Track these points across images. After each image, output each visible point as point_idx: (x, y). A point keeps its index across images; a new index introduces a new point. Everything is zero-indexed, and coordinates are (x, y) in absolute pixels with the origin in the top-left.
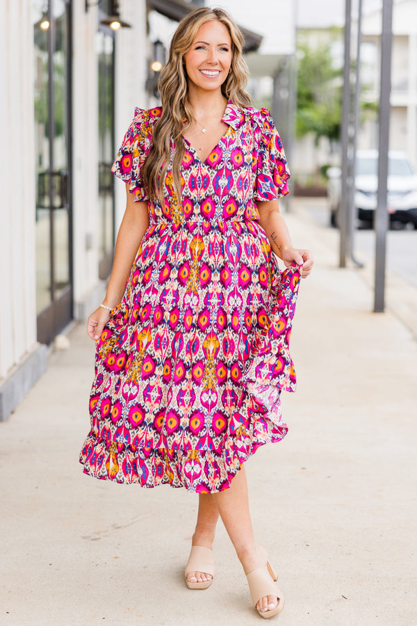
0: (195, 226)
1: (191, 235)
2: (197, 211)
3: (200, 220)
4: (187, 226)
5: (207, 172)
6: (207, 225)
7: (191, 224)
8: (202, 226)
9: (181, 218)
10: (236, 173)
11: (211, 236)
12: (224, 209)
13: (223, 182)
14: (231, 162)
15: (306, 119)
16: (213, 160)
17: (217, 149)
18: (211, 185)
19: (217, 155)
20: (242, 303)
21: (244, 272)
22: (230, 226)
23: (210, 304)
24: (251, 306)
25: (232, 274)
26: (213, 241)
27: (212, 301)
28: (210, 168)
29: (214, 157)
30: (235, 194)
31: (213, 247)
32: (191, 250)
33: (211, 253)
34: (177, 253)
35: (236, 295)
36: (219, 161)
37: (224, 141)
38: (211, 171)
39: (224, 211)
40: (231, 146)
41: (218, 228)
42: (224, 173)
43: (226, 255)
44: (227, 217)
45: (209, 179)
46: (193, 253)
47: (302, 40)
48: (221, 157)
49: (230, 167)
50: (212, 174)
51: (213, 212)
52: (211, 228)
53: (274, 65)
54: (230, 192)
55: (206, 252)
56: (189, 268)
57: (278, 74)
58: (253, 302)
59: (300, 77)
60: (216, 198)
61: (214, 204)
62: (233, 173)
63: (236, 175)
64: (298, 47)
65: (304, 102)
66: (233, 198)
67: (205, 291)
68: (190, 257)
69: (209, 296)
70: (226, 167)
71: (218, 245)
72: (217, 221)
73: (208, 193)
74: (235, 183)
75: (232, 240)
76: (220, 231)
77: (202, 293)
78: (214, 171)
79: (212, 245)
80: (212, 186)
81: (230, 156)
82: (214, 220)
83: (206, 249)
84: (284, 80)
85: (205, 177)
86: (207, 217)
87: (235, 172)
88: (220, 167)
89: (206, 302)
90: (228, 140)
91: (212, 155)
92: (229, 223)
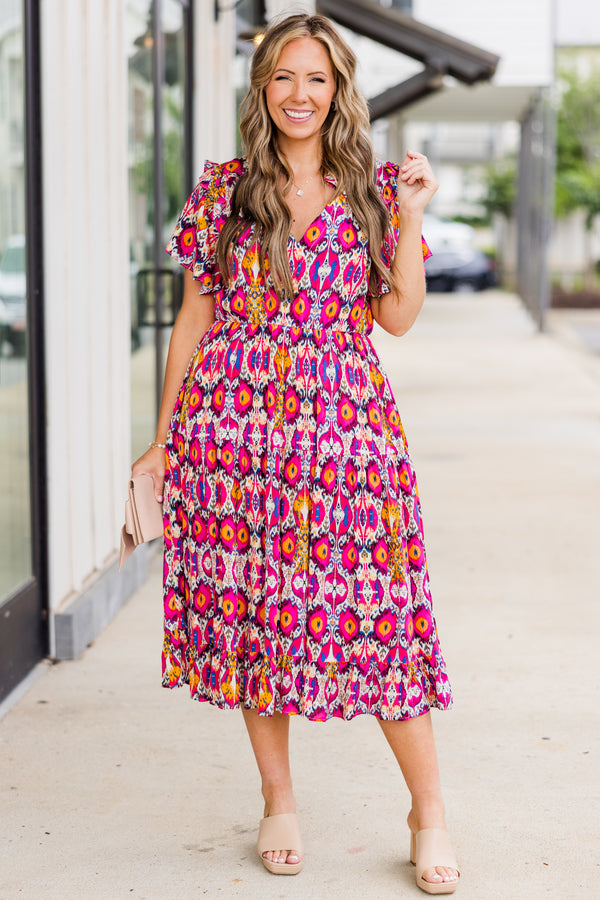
0: (280, 330)
1: (275, 345)
2: (285, 309)
3: (288, 323)
4: (268, 330)
5: (303, 255)
6: (296, 332)
7: (274, 328)
8: (290, 332)
9: (261, 316)
10: (345, 257)
11: (300, 349)
12: (323, 310)
13: (325, 270)
14: (339, 240)
15: (572, 187)
16: (312, 238)
17: (319, 222)
18: (307, 274)
19: (318, 231)
20: (342, 452)
21: (346, 407)
22: (330, 337)
23: (300, 447)
24: (358, 458)
25: (327, 407)
26: (302, 355)
27: (302, 443)
28: (308, 249)
29: (314, 233)
30: (339, 289)
31: (301, 364)
32: (276, 365)
33: (300, 374)
34: (257, 371)
35: (331, 439)
36: (321, 240)
37: (329, 210)
38: (308, 254)
39: (323, 313)
40: (339, 218)
41: (313, 338)
42: (327, 257)
43: (319, 379)
44: (327, 323)
45: (304, 264)
46: (279, 370)
47: (566, 63)
48: (325, 234)
49: (336, 248)
50: (310, 259)
51: (307, 312)
52: (302, 336)
53: (522, 103)
54: (333, 286)
55: (293, 372)
56: (275, 393)
57: (527, 118)
58: (361, 451)
59: (561, 121)
60: (313, 293)
61: (309, 301)
62: (340, 257)
63: (344, 261)
64: (559, 74)
65: (569, 159)
66: (336, 295)
67: (293, 427)
68: (275, 376)
69: (298, 435)
70: (331, 248)
71: (309, 362)
72: (312, 327)
73: (302, 285)
74: (341, 272)
75: (331, 358)
76: (315, 343)
77: (289, 430)
78: (313, 254)
79: (300, 360)
80: (308, 276)
81: (336, 232)
82: (308, 326)
83: (293, 366)
84: (537, 127)
85: (300, 261)
86: (298, 320)
87: (343, 256)
88: (321, 248)
89: (295, 445)
90: (335, 209)
91: (312, 230)
92: (329, 332)
